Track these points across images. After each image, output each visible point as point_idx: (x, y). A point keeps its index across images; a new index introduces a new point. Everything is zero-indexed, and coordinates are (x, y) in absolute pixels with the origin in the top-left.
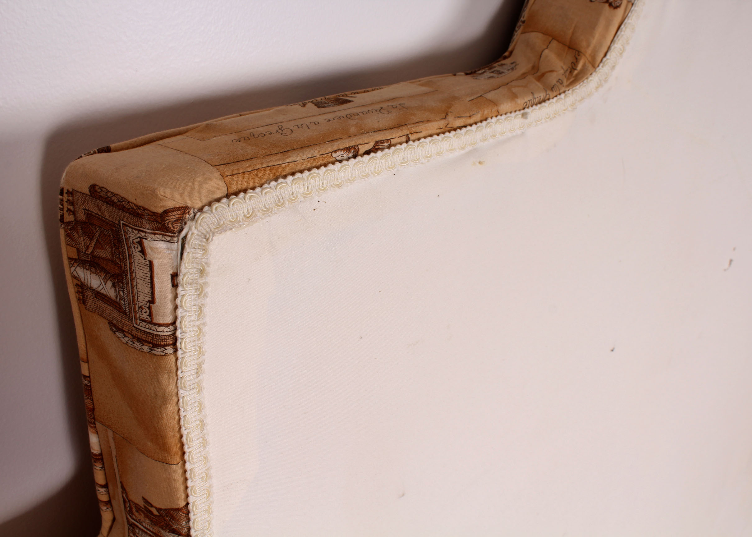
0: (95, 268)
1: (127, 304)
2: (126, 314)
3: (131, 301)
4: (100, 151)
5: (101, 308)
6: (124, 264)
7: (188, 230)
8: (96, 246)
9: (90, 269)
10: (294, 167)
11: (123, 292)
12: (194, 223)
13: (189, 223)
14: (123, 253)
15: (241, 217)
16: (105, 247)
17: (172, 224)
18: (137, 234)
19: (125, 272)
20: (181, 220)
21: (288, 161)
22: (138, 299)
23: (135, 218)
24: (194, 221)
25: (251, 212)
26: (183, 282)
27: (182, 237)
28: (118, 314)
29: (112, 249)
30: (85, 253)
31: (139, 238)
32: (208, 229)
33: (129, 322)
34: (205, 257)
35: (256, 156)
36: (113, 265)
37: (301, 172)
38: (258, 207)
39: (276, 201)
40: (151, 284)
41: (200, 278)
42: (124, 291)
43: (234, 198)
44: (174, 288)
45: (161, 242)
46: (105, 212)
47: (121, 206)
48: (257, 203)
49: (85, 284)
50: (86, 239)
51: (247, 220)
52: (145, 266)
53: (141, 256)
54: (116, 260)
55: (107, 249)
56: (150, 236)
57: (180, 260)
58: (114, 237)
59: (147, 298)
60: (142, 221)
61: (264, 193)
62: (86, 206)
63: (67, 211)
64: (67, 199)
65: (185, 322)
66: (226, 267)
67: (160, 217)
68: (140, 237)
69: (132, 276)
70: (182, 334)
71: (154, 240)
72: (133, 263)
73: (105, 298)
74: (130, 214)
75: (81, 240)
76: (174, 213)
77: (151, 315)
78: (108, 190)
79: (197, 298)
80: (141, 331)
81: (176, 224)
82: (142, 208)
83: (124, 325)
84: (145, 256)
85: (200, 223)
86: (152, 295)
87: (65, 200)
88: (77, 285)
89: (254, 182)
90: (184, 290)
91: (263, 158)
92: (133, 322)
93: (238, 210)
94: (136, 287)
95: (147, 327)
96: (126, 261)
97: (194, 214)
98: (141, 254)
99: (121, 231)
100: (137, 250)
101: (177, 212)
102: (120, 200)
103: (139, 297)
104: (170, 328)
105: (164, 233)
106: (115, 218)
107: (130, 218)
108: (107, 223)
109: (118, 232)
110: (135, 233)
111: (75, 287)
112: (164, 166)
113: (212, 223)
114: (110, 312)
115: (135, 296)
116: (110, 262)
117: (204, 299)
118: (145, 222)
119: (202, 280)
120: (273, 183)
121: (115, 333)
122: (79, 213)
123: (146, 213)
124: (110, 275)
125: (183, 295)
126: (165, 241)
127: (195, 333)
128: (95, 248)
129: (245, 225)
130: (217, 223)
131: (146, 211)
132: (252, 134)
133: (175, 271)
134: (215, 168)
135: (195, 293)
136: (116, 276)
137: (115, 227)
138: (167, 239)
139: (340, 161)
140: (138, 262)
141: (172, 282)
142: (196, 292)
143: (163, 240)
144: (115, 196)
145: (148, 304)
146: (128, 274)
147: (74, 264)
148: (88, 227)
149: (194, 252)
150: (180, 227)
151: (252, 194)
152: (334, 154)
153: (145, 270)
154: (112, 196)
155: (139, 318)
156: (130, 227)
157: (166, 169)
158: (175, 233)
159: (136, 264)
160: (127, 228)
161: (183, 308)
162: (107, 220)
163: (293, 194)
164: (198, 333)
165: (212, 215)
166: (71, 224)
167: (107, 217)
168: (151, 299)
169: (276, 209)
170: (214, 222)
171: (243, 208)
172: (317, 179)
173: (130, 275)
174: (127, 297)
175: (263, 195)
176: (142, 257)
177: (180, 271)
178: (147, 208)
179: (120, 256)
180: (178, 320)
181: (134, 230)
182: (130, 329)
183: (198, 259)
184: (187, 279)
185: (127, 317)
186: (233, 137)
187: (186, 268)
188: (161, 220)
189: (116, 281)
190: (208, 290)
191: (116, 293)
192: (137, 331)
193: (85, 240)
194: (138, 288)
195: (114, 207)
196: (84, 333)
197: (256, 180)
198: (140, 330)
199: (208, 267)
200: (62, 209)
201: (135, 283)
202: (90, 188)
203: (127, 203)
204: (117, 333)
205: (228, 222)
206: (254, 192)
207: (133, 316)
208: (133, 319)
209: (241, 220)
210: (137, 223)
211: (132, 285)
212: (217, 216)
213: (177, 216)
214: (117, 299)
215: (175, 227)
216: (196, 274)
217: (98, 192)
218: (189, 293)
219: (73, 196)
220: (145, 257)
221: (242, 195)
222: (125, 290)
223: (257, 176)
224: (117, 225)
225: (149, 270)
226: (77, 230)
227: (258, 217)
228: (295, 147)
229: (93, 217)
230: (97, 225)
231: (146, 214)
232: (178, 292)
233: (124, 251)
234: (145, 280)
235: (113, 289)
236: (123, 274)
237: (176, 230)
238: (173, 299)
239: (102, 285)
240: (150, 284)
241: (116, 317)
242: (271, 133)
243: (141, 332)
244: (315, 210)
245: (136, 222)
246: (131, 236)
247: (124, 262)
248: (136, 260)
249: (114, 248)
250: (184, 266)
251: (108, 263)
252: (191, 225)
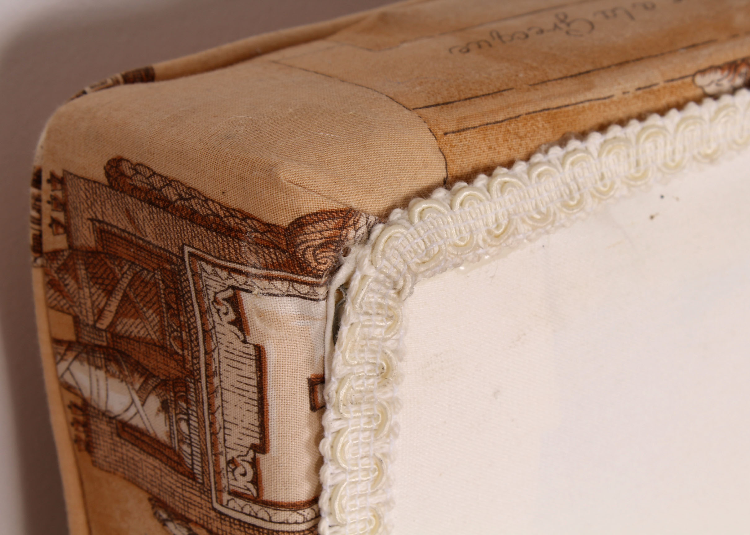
0: (117, 362)
1: (197, 452)
2: (194, 479)
3: (209, 445)
4: (129, 79)
5: (132, 461)
6: (192, 353)
7: (351, 268)
8: (121, 311)
9: (106, 366)
10: (604, 111)
11: (189, 425)
12: (368, 250)
13: (355, 251)
14: (190, 328)
15: (480, 237)
16: (145, 312)
17: (313, 254)
18: (226, 279)
19: (193, 374)
20: (337, 242)
21: (590, 95)
22: (225, 440)
23: (221, 240)
24: (366, 246)
25: (504, 222)
26: (338, 398)
27: (339, 286)
28: (175, 477)
29: (162, 317)
30: (94, 327)
31: (230, 290)
32: (402, 267)
33: (202, 498)
34: (393, 336)
35: (511, 85)
36: (164, 356)
37: (623, 123)
38: (521, 210)
39: (564, 195)
40: (258, 403)
41: (379, 387)
42: (191, 422)
43: (464, 187)
44: (315, 415)
45: (285, 298)
46: (146, 224)
47: (187, 210)
48: (518, 200)
49: (93, 403)
50: (98, 293)
51: (495, 244)
52: (245, 357)
53: (236, 334)
54: (171, 344)
55: (150, 317)
56: (259, 285)
57: (331, 345)
58: (167, 287)
59: (247, 438)
60: (240, 246)
61: (535, 174)
62: (97, 213)
63: (50, 226)
64: (51, 196)
65: (340, 500)
66: (442, 362)
67: (285, 236)
68: (233, 288)
69: (212, 383)
70: (334, 529)
71: (267, 294)
72: (213, 351)
73: (143, 438)
74: (208, 228)
75: (84, 295)
76: (320, 226)
77: (256, 481)
78: (152, 170)
79: (372, 438)
80: (232, 520)
81: (324, 254)
82: (239, 215)
83: (189, 505)
84: (244, 334)
85: (383, 250)
86: (261, 430)
87: (45, 198)
88: (73, 406)
89: (510, 149)
90: (340, 419)
91: (528, 90)
92: (211, 498)
93: (473, 219)
94: (220, 410)
95: (247, 510)
96: (196, 346)
97: (368, 227)
98: (235, 329)
99: (186, 273)
100: (226, 319)
101: (328, 224)
102: (183, 195)
103: (230, 435)
104: (305, 514)
105: (294, 276)
106: (171, 238)
107: (208, 238)
108: (150, 252)
109: (179, 275)
110: (220, 277)
111: (68, 410)
112: (291, 110)
113: (412, 250)
114: (152, 473)
115: (218, 433)
116: (157, 348)
117: (388, 441)
118: (247, 249)
119: (385, 393)
120: (556, 152)
121: (164, 525)
122: (81, 228)
123: (250, 227)
124: (155, 381)
125: (338, 432)
126: (295, 296)
127: (365, 527)
128: (118, 314)
129: (489, 255)
130: (423, 252)
131: (249, 221)
132: (495, 35)
133: (319, 372)
134: (415, 114)
135: (367, 427)
136: (170, 385)
137: (171, 263)
138: (299, 292)
139: (715, 97)
140: (226, 349)
141: (310, 398)
142: (369, 423)
143: (291, 293)
144: (171, 185)
145: (251, 453)
146: (200, 378)
147: (65, 354)
148: (103, 262)
149: (366, 323)
150: (334, 261)
151: (507, 179)
152: (700, 80)
153: (244, 369)
154: (164, 186)
155: (227, 489)
156: (208, 262)
157: (296, 117)
158: (320, 277)
159: (221, 354)
160: (201, 265)
161: (338, 463)
162: (151, 246)
163: (602, 178)
164: (372, 527)
165: (412, 229)
166: (59, 257)
167: (149, 239)
168: (257, 442)
169: (563, 216)
170: (416, 247)
171: (486, 211)
172: (660, 140)
173: (207, 382)
174: (199, 436)
175: (533, 182)
176: (238, 337)
177: (331, 370)
178: (251, 213)
179: (181, 334)
180: (323, 493)
181: (218, 270)
182: (204, 515)
183: (374, 342)
184: (348, 390)
185: (198, 485)
186: (450, 41)
187: (346, 363)
188: (287, 244)
189: (171, 396)
190: (396, 418)
191: (171, 425)
192: (223, 521)
193: (93, 294)
194: (225, 412)
195: (168, 212)
196: (88, 522)
197: (515, 142)
198: (230, 517)
199: (401, 360)
200: (38, 221)
201: (217, 402)
202: (109, 167)
203: (202, 200)
204: (171, 526)
205: (450, 249)
206: (510, 172)
207: (213, 484)
208: (211, 490)
209: (481, 243)
210: (227, 251)
211: (210, 405)
212: (425, 232)
213: (326, 234)
214: (171, 440)
215: (320, 261)
216: (369, 377)
217: (128, 177)
218: (352, 426)
219: (64, 189)
220: (245, 337)
221: (482, 180)
222: (192, 418)
223: (516, 134)
224: (174, 258)
225: (254, 369)
226: (75, 270)
227: (521, 236)
228: (605, 63)
229: (114, 237)
230: (124, 259)
231: (249, 230)
232: (325, 423)
233: (192, 320)
234: (244, 393)
235: (162, 416)
236: (189, 380)
237: (323, 267)
238: (312, 441)
239: (136, 406)
240: (256, 403)
241: (168, 486)
242: (542, 31)
243: (230, 522)
244: (655, 220)
245: (223, 250)
246: (211, 284)
247: (192, 349)
248: (222, 344)
249: (167, 314)
250: (340, 358)
251: (151, 352)
252: (359, 256)
